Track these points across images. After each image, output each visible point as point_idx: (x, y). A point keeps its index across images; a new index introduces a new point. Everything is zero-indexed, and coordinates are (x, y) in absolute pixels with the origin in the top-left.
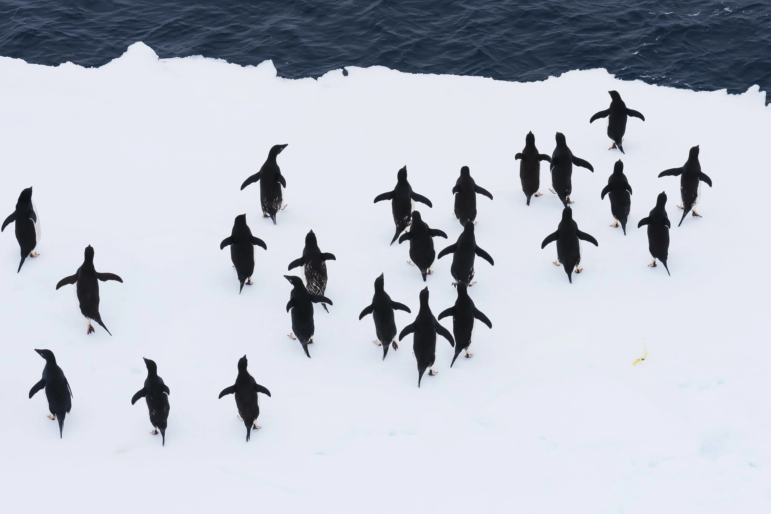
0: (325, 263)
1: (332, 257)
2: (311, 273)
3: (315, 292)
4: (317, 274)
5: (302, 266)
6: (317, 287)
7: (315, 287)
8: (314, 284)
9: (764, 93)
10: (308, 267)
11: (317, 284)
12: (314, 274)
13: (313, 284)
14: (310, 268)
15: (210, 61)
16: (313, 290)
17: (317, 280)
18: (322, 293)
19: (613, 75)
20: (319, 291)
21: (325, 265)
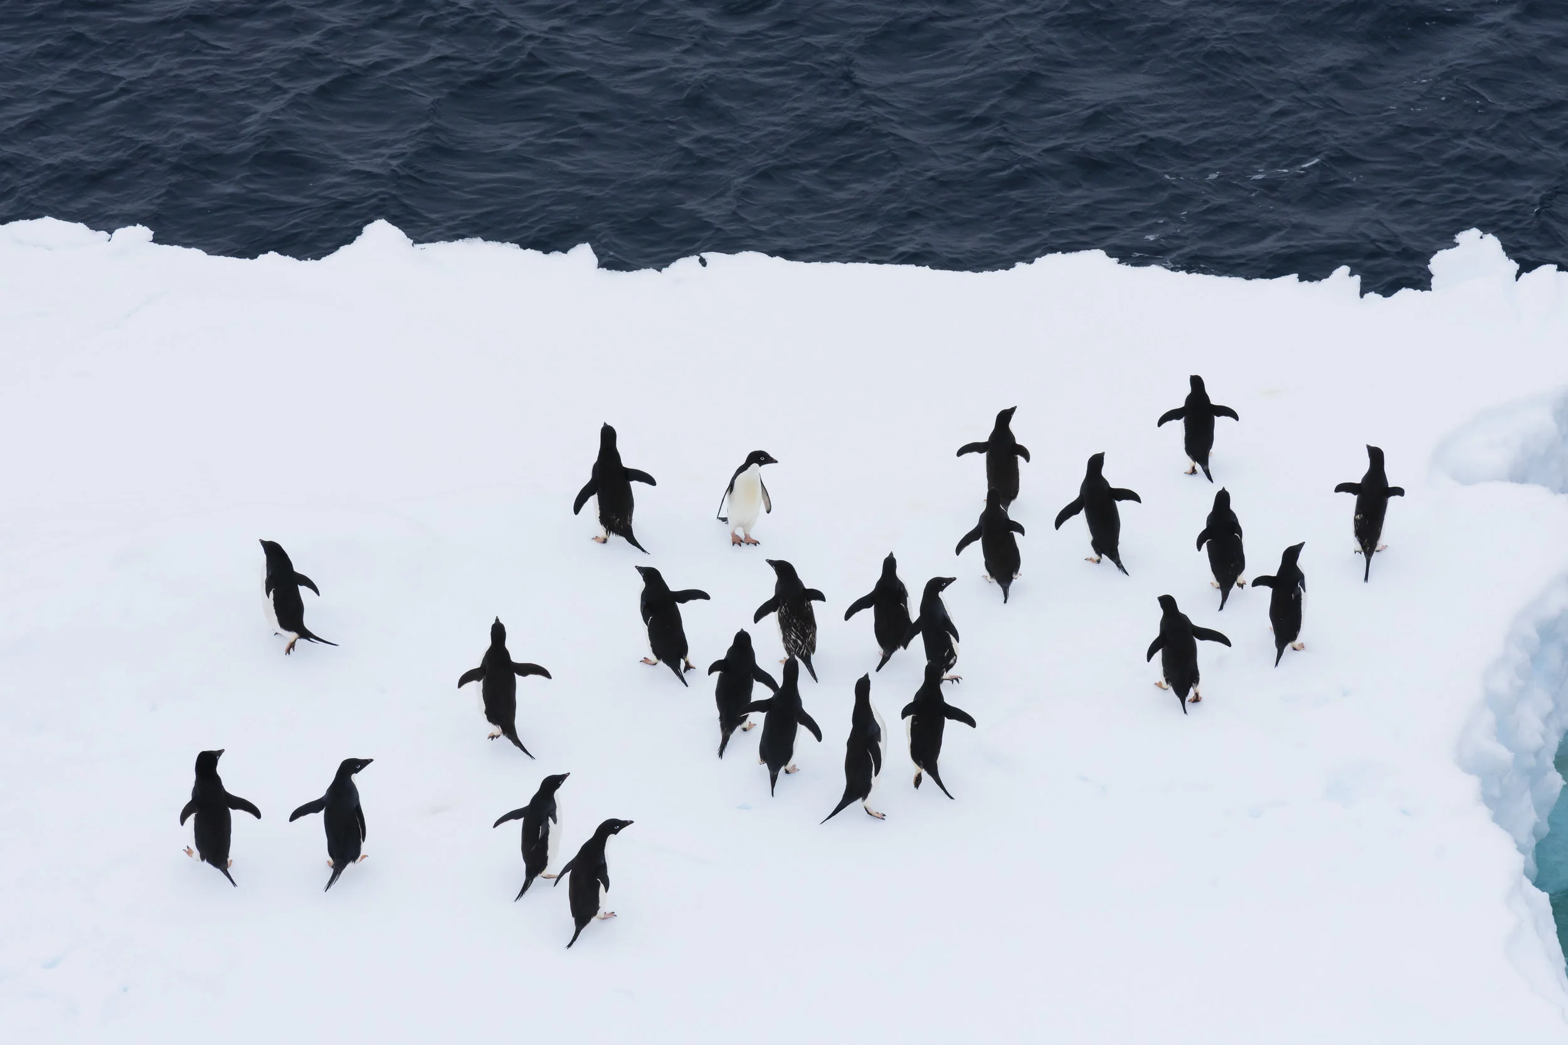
0: (810, 603)
1: (819, 596)
2: (787, 621)
3: (796, 649)
4: (798, 621)
5: (775, 611)
6: (797, 641)
7: (795, 642)
8: (793, 637)
9: (1357, 278)
10: (783, 610)
11: (798, 637)
12: (792, 621)
13: (791, 636)
14: (786, 611)
15: (493, 247)
16: (793, 646)
17: (797, 630)
18: (805, 651)
19: (1115, 260)
20: (801, 648)
21: (811, 607)
